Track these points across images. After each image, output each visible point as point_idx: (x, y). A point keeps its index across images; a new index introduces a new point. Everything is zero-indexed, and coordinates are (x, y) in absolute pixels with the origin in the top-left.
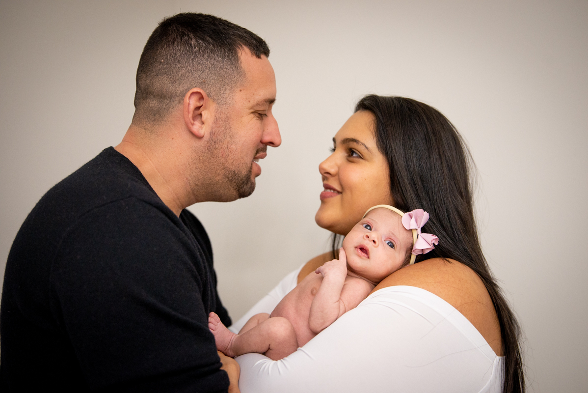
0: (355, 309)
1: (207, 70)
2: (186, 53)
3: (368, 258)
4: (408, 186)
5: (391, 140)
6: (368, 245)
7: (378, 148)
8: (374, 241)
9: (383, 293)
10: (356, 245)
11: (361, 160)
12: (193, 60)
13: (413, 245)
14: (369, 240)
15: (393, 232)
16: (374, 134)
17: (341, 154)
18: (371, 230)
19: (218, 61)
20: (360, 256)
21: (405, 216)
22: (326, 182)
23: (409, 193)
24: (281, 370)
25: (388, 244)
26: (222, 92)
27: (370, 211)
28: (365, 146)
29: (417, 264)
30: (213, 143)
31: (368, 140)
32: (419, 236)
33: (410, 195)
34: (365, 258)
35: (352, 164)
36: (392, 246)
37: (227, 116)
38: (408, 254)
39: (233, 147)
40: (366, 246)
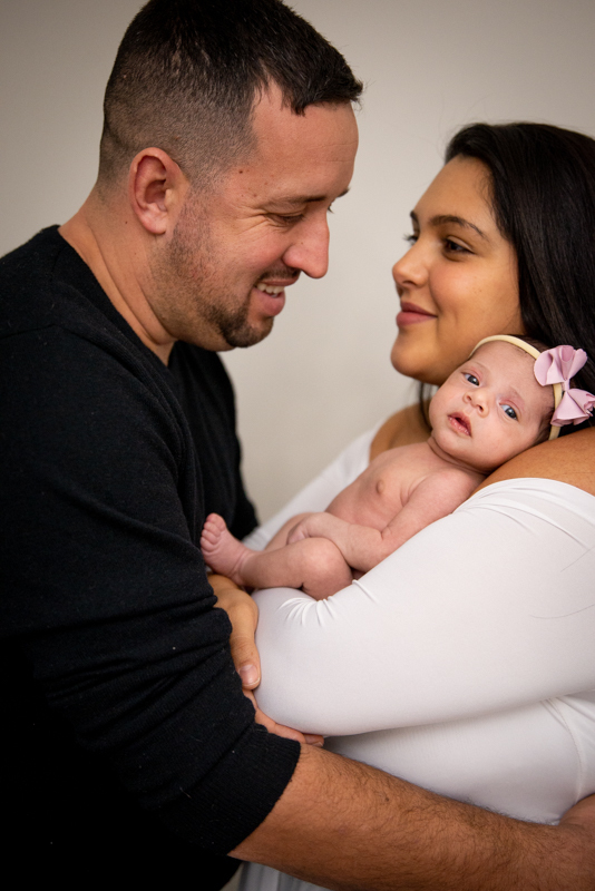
0: (450, 516)
1: (185, 120)
2: (157, 77)
3: (470, 434)
4: (552, 300)
5: (523, 215)
6: (470, 414)
7: (500, 230)
8: (481, 408)
9: (498, 492)
10: (450, 411)
11: (470, 256)
12: (167, 92)
13: (553, 410)
14: (473, 405)
15: (516, 388)
16: (490, 203)
17: (430, 246)
18: (478, 384)
19: (207, 107)
20: (455, 432)
21: (540, 357)
22: (405, 299)
23: (553, 313)
24: (321, 618)
25: (507, 411)
26: (206, 166)
27: (481, 346)
28: (477, 229)
29: (563, 439)
30: (178, 251)
31: (480, 217)
32: (566, 394)
33: (555, 317)
34: (462, 434)
35: (455, 263)
36: (513, 415)
37: (205, 211)
38: (544, 426)
39: (210, 266)
40: (466, 414)
